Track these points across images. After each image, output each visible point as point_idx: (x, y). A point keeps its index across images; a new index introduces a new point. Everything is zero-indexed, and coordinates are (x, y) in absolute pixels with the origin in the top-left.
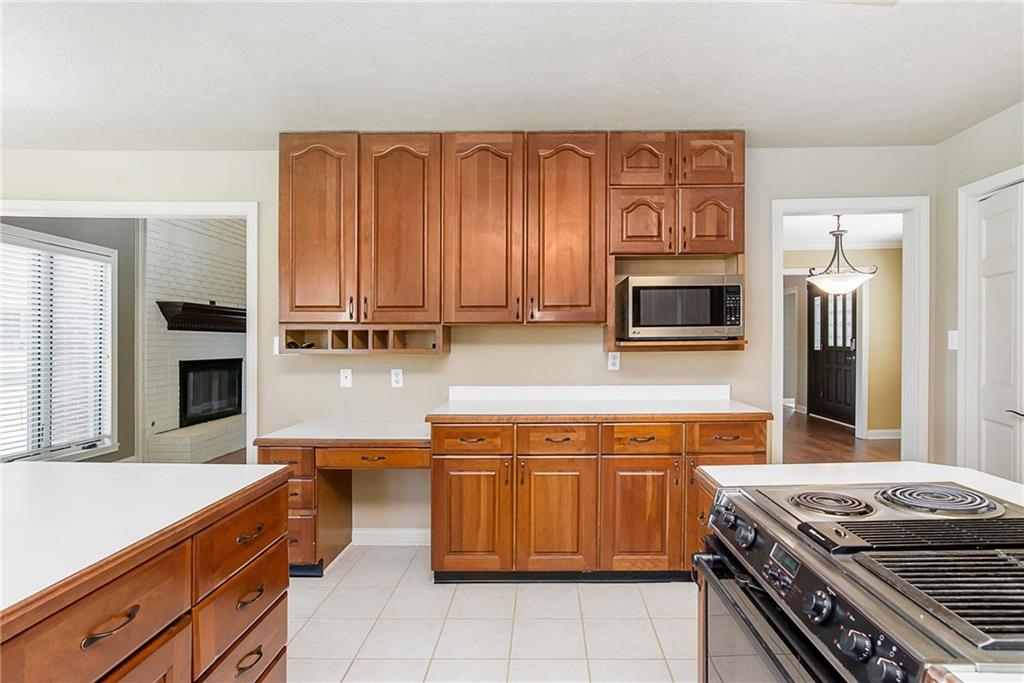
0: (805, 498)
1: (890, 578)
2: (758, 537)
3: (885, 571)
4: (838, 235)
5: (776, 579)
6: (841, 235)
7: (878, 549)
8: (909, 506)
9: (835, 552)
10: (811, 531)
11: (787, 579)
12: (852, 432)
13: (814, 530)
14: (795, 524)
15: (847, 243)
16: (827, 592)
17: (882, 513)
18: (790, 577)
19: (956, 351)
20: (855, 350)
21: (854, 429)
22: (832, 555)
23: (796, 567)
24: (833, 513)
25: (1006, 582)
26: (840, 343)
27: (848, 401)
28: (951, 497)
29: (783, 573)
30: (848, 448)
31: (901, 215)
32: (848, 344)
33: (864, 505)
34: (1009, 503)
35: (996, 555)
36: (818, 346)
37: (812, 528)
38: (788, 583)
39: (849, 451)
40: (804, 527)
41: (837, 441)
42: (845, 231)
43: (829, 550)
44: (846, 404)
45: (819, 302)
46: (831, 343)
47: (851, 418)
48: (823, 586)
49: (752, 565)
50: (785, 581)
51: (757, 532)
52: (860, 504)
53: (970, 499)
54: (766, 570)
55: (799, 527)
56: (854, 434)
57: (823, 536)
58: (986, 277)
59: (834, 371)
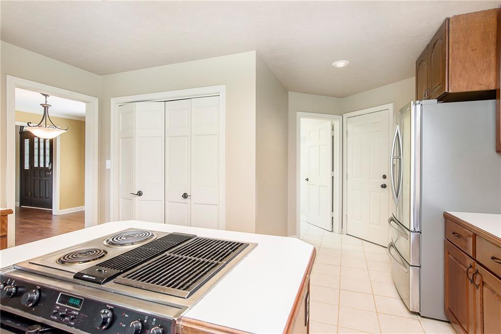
0: (68, 257)
1: (138, 284)
2: (42, 294)
3: (134, 282)
4: (46, 107)
5: (63, 316)
6: (48, 107)
7: (124, 272)
8: (122, 245)
9: (103, 283)
10: (84, 276)
11: (74, 312)
12: (51, 213)
13: (86, 275)
14: (71, 277)
15: (51, 112)
16: (108, 308)
17: (114, 252)
18: (76, 311)
19: (110, 169)
20: (52, 169)
21: (52, 211)
22: (102, 286)
23: (80, 303)
24: (89, 261)
25: (176, 265)
26: (42, 165)
27: (47, 196)
28: (137, 235)
29: (70, 310)
30: (49, 221)
31: (85, 104)
32: (47, 166)
33: (102, 252)
34: (157, 232)
35: (166, 255)
36: (27, 167)
37: (84, 274)
38: (75, 315)
39: (49, 223)
40: (78, 276)
41: (43, 219)
42: (51, 106)
43: (100, 283)
44: (46, 198)
45: (28, 142)
46: (36, 165)
47: (50, 206)
48: (104, 305)
49: (39, 316)
50: (72, 315)
51: (40, 290)
52: (101, 251)
53: (144, 234)
54: (55, 314)
55: (75, 277)
56: (52, 214)
57: (93, 277)
58: (122, 138)
59: (38, 181)
